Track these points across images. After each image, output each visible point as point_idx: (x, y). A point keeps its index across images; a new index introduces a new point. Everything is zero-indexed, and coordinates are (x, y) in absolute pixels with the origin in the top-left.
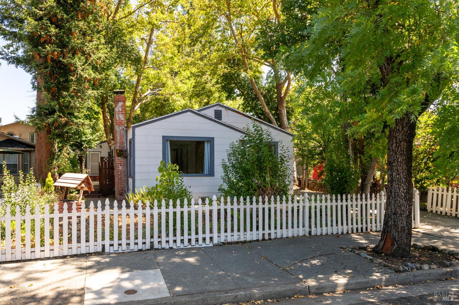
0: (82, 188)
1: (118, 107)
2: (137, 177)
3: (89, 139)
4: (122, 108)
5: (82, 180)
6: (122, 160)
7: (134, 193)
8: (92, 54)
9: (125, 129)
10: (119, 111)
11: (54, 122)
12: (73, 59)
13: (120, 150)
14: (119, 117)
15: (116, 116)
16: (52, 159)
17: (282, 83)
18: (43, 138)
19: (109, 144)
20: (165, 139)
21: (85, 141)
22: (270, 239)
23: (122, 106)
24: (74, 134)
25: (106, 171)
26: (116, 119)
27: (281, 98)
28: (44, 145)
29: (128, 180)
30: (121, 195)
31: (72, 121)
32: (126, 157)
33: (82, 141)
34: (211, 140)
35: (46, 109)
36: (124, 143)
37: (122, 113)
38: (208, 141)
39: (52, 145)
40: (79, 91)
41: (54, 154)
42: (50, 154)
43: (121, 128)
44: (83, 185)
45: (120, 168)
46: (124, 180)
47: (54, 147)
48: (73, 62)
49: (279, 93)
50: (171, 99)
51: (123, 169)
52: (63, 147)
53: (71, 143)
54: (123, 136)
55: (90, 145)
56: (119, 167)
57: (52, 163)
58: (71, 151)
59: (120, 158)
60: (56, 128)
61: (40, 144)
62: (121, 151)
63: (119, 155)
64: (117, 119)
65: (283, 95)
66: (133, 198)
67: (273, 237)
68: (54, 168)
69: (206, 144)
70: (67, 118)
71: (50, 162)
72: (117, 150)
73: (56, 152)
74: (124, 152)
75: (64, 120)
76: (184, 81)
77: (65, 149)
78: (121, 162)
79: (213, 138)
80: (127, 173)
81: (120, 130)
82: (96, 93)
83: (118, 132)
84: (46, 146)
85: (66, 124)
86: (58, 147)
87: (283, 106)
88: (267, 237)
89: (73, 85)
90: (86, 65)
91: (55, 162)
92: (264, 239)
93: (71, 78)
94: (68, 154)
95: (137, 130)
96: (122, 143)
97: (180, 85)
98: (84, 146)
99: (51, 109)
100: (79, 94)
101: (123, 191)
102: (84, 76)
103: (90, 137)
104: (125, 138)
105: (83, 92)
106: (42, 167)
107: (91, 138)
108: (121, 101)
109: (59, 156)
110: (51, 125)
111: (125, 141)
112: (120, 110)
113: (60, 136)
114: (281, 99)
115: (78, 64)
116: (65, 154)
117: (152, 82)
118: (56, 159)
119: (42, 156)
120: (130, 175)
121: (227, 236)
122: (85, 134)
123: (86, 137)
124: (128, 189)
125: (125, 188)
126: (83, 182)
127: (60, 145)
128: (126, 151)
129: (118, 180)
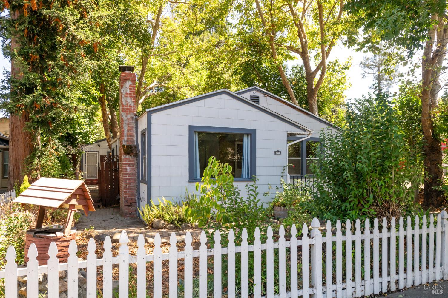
0: (73, 206)
1: (124, 87)
2: (154, 182)
3: (85, 131)
4: (130, 89)
5: (73, 192)
6: (131, 158)
7: (151, 205)
8: (90, 10)
9: (134, 117)
10: (127, 94)
11: (32, 103)
12: (62, 12)
13: (127, 146)
14: (126, 101)
15: (123, 100)
16: (33, 158)
17: (313, 73)
18: (19, 127)
19: (108, 142)
20: (193, 130)
21: (80, 133)
22: (398, 290)
23: (130, 86)
24: (65, 123)
25: (107, 174)
26: (122, 104)
27: (312, 90)
28: (21, 137)
29: (138, 186)
30: (129, 206)
31: (61, 103)
32: (136, 155)
33: (74, 133)
34: (252, 134)
35: (22, 84)
36: (133, 136)
37: (130, 97)
38: (247, 135)
39: (33, 137)
40: (70, 59)
41: (35, 150)
42: (31, 150)
43: (129, 116)
44: (74, 202)
45: (129, 170)
46: (134, 186)
47: (35, 140)
48: (61, 14)
49: (310, 83)
50: (179, 92)
51: (132, 171)
52: (48, 140)
53: (60, 134)
54: (132, 127)
55: (86, 139)
56: (126, 169)
57: (32, 162)
58: (60, 146)
59: (127, 156)
60: (37, 112)
61: (16, 136)
62: (129, 147)
63: (127, 153)
64: (124, 104)
65: (314, 87)
66: (149, 212)
67: (401, 286)
68: (36, 170)
69: (245, 139)
70: (53, 98)
71: (30, 161)
72: (124, 146)
73: (39, 148)
74: (133, 148)
75: (48, 101)
76: (193, 74)
77: (52, 143)
78: (130, 161)
79: (255, 130)
80: (138, 177)
81: (128, 119)
82: (95, 64)
83: (124, 122)
84: (25, 138)
85: (52, 107)
86: (42, 140)
87: (314, 100)
88: (393, 288)
89: (61, 50)
90: (82, 21)
91: (36, 161)
92: (389, 292)
93: (59, 38)
94: (56, 150)
95: (154, 116)
96: (131, 136)
97: (189, 77)
98: (79, 140)
99: (29, 84)
100: (71, 63)
101: (131, 201)
102: (79, 38)
103: (86, 129)
104: (134, 129)
105: (77, 62)
106: (18, 168)
107: (88, 130)
108: (129, 80)
109: (42, 153)
110: (28, 107)
111: (135, 134)
112: (128, 92)
113: (43, 123)
114: (311, 92)
115: (70, 19)
116: (52, 150)
117: (157, 74)
118: (39, 157)
119: (18, 152)
120: (142, 179)
121: (335, 291)
122: (79, 125)
123: (82, 129)
124: (139, 198)
125: (135, 196)
126: (74, 196)
127: (45, 139)
128: (136, 147)
129: (126, 186)
